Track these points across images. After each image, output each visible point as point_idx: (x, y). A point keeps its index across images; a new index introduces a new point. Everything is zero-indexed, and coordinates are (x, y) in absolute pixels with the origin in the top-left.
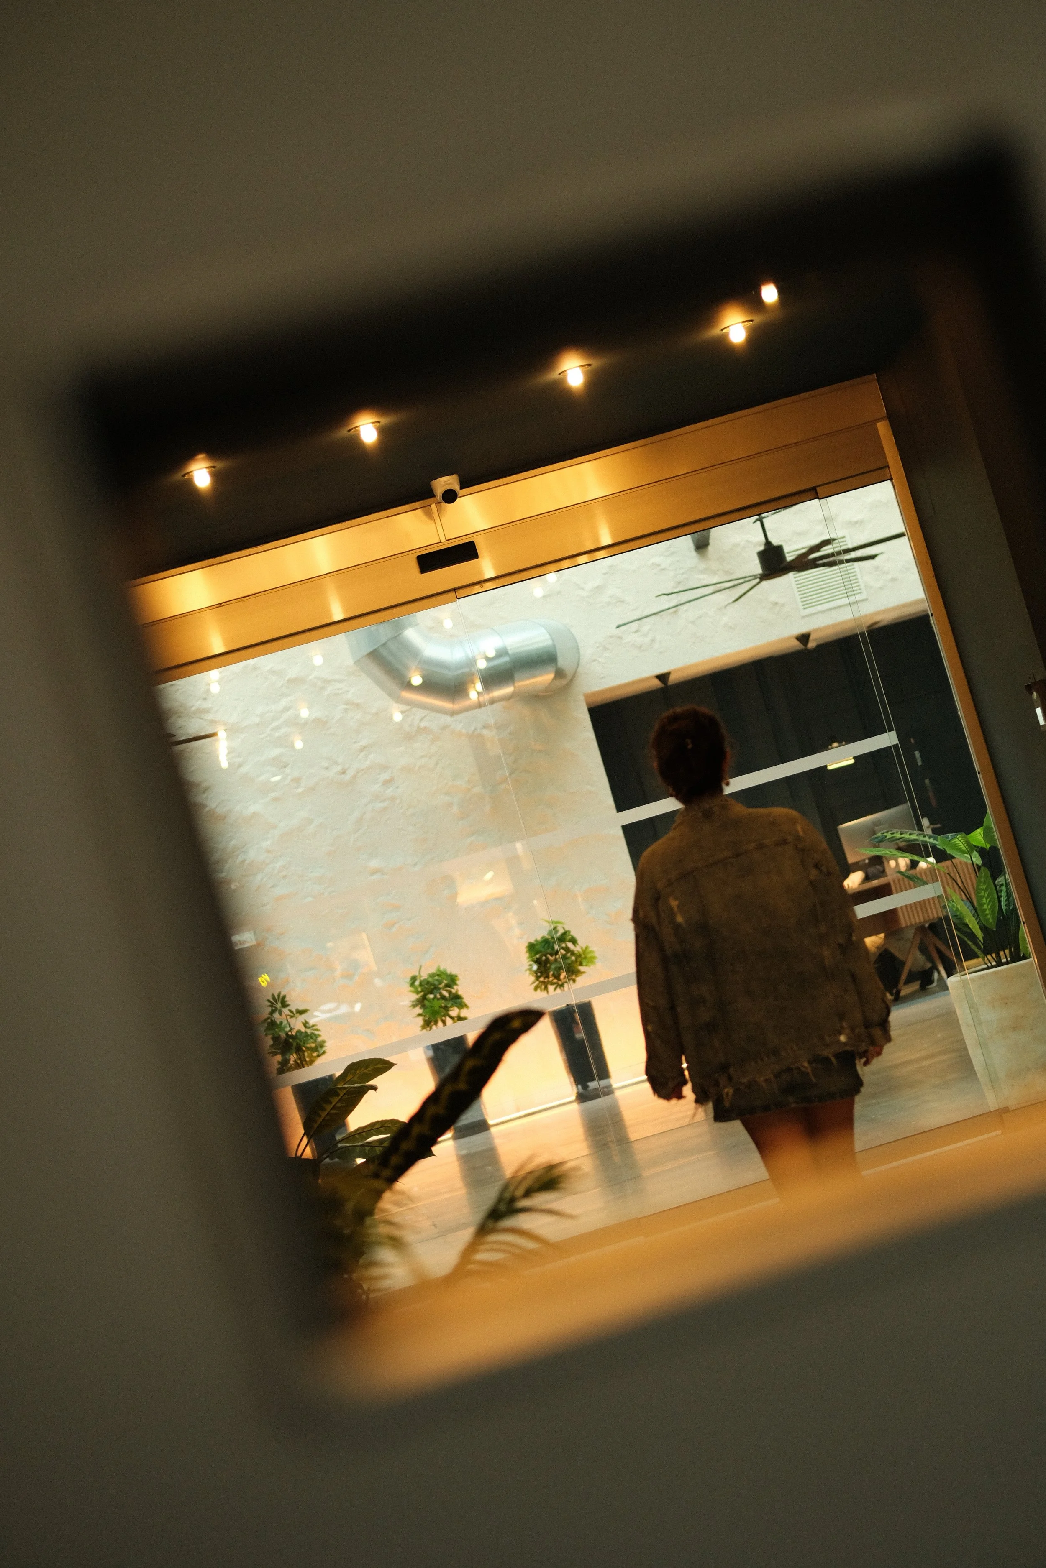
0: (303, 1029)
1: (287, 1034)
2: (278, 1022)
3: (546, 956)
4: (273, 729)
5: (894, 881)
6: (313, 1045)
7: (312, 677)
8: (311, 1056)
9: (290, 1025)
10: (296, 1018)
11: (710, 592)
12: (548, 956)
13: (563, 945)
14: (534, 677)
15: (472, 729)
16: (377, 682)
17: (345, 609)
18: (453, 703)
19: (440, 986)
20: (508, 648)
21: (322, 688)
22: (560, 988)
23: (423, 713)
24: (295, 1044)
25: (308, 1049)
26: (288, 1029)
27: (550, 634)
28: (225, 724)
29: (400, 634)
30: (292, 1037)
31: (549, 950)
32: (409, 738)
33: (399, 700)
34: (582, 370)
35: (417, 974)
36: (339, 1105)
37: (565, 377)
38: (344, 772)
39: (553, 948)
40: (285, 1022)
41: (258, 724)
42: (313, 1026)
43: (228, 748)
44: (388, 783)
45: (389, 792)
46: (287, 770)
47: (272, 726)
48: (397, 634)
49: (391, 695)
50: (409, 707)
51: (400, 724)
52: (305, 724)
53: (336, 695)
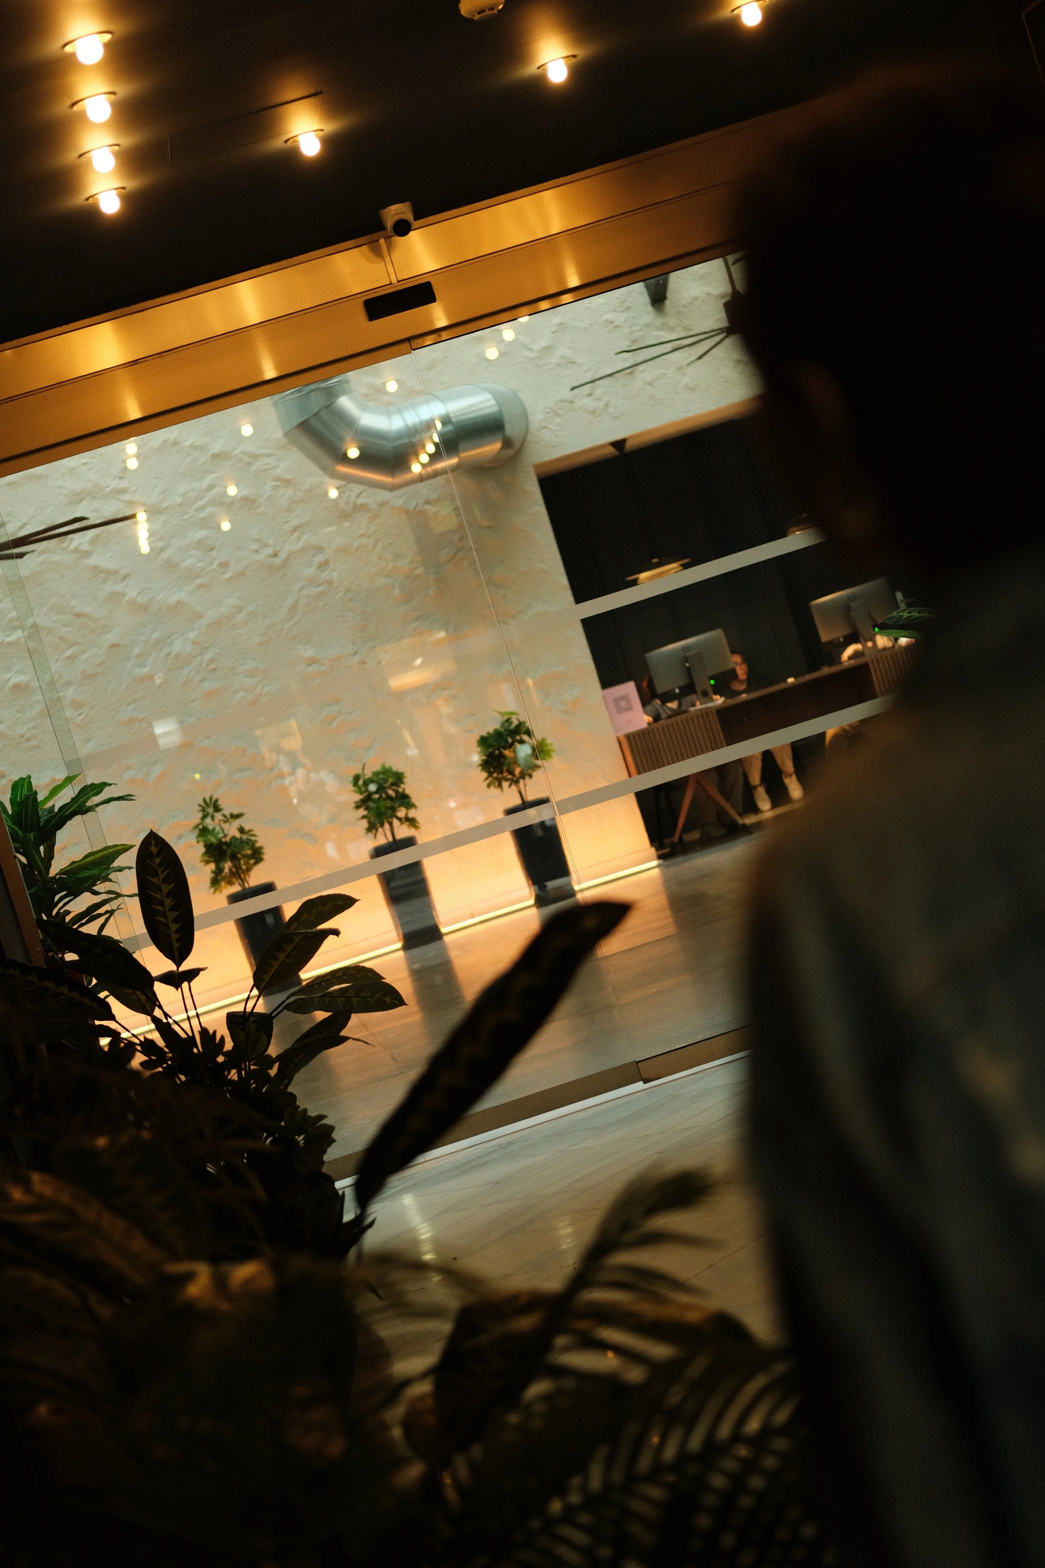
0: (238, 835)
1: (220, 841)
2: (210, 828)
3: (499, 749)
4: (197, 510)
5: (872, 662)
6: (249, 852)
7: (238, 451)
8: (247, 864)
9: (223, 831)
10: (230, 823)
11: (669, 350)
12: (502, 750)
13: (518, 738)
14: (479, 446)
15: (414, 505)
16: (309, 455)
17: (277, 367)
18: (393, 477)
19: (386, 785)
20: (452, 415)
21: (249, 464)
22: (516, 785)
23: (362, 488)
24: (229, 852)
25: (245, 856)
26: (221, 835)
27: (496, 400)
28: (143, 505)
29: (333, 402)
30: (226, 843)
31: (503, 744)
32: (345, 515)
33: (334, 475)
34: (566, 63)
35: (360, 772)
36: (294, 952)
37: (545, 71)
38: (275, 555)
39: (507, 741)
40: (218, 829)
41: (181, 504)
42: (249, 831)
43: (149, 530)
44: (324, 565)
45: (325, 575)
46: (214, 554)
47: (196, 506)
48: (330, 403)
49: (324, 469)
50: (344, 483)
51: (335, 501)
52: (232, 503)
53: (264, 470)
